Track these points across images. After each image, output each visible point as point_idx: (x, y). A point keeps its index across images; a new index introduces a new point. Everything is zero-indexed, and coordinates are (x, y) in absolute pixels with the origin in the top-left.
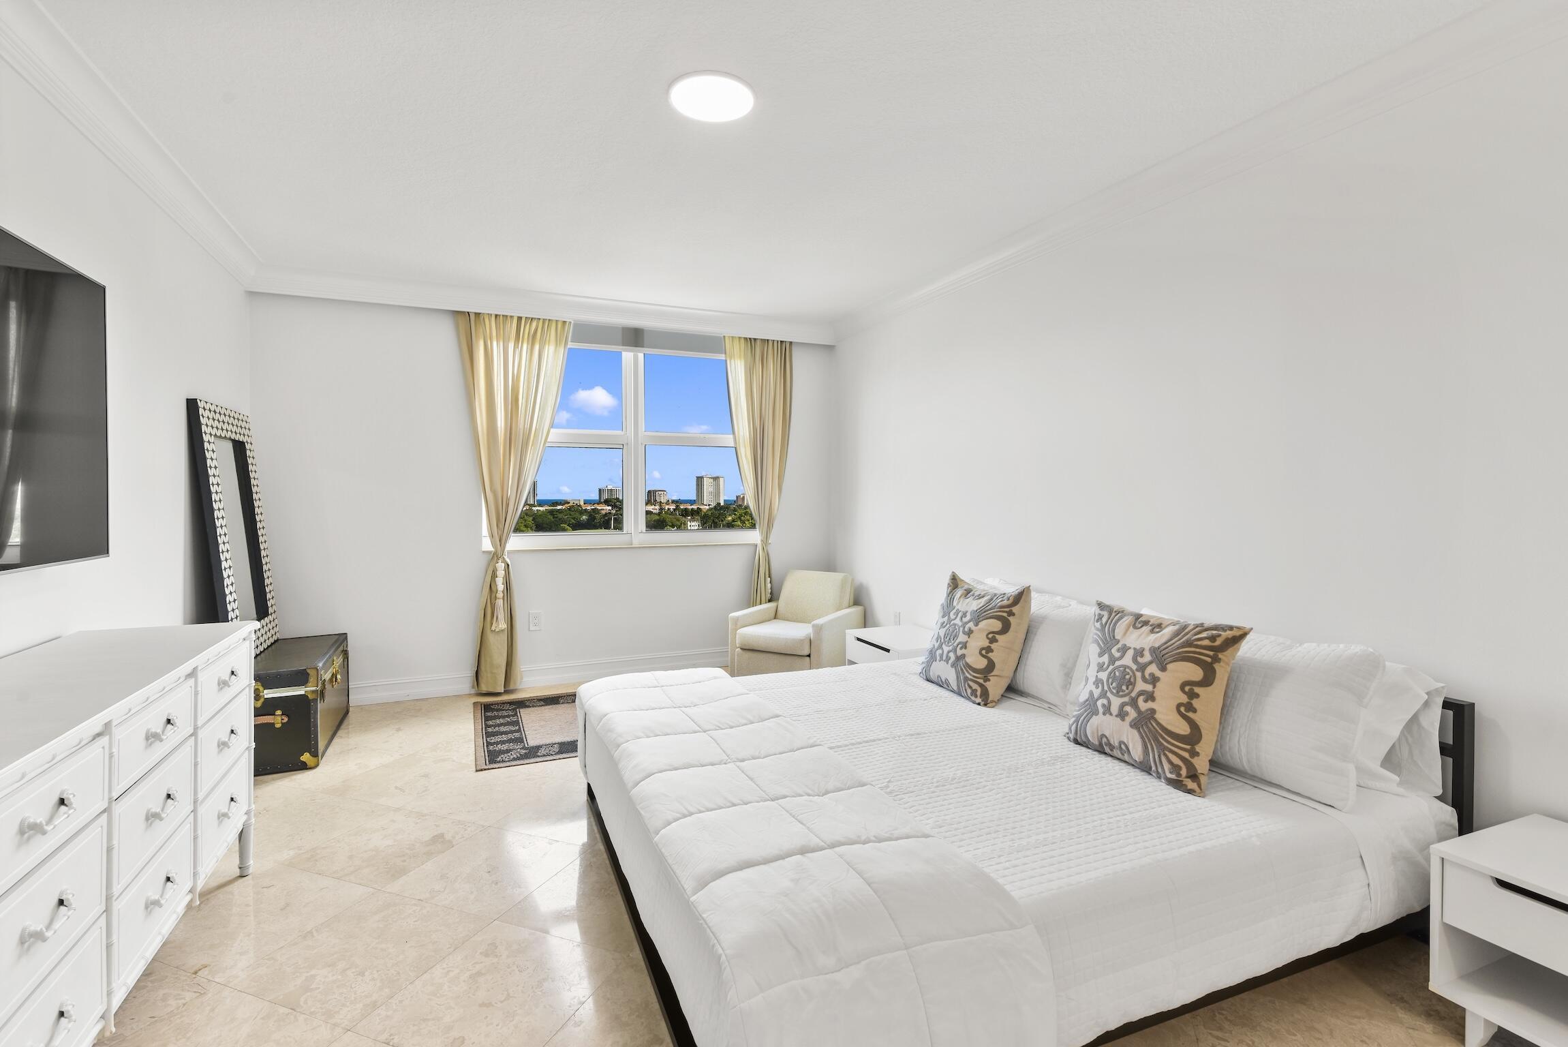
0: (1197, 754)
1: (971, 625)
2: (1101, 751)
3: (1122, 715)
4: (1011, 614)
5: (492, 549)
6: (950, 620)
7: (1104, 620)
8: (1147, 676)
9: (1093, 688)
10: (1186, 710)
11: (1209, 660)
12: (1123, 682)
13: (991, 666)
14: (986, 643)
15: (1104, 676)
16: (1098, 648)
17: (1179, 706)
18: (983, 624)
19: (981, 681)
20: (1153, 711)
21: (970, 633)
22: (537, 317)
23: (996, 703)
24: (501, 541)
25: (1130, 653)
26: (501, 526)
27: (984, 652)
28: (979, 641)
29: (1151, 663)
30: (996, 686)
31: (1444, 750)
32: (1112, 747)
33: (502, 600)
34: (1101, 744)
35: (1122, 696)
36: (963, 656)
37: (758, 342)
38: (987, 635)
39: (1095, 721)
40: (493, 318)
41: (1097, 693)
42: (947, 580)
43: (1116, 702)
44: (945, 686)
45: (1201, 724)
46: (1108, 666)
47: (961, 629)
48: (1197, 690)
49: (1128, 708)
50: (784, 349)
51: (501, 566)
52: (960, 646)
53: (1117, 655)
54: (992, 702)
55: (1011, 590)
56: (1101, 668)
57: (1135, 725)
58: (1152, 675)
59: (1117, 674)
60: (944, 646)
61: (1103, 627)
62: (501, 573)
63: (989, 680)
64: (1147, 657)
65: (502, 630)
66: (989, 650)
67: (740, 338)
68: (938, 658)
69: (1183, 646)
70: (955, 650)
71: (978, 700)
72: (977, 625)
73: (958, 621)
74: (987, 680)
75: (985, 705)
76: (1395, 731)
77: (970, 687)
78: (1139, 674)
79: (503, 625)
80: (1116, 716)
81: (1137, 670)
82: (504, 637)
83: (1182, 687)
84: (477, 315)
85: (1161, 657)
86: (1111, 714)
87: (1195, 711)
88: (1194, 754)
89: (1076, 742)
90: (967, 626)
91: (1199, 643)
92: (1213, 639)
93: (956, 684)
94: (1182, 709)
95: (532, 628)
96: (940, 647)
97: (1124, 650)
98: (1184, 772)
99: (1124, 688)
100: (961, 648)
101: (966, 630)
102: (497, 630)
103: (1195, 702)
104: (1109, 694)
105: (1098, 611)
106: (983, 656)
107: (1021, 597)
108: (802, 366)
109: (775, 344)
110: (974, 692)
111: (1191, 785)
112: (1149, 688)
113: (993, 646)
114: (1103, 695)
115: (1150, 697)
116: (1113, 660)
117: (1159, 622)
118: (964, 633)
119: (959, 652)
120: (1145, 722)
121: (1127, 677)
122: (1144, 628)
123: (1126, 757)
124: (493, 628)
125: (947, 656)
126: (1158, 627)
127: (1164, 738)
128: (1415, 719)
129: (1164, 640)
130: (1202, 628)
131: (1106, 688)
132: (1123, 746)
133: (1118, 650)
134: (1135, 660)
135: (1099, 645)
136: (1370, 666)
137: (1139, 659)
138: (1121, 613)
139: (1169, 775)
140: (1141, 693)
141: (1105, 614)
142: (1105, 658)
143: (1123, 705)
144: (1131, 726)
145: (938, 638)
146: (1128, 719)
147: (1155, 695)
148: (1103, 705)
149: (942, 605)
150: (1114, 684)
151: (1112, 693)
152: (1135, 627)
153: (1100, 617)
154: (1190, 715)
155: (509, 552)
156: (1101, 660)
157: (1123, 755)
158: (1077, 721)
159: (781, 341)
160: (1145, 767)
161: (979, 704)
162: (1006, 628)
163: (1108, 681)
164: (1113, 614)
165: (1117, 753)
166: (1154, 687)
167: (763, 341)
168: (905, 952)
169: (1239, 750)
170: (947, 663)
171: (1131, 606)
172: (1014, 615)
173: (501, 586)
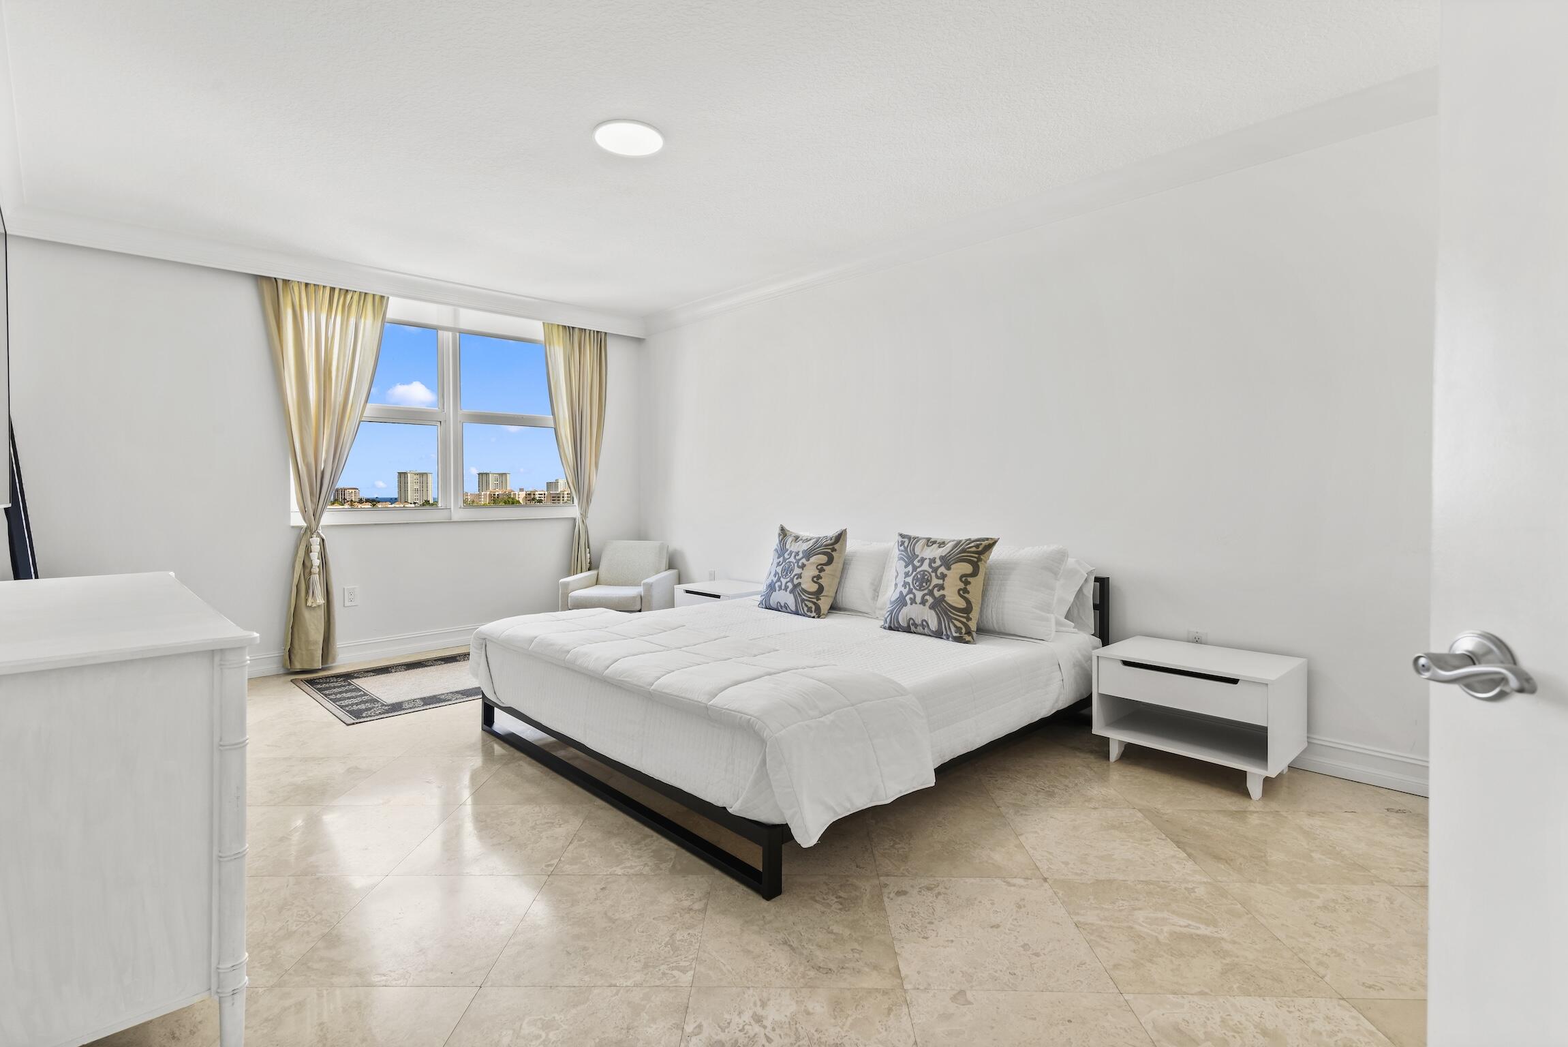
0: (971, 619)
1: (804, 561)
2: (908, 630)
3: (923, 602)
4: (834, 550)
5: (304, 524)
6: (785, 560)
7: (906, 544)
8: (939, 575)
9: (902, 589)
10: (963, 592)
11: (975, 560)
12: (923, 581)
13: (821, 589)
14: (817, 573)
15: (909, 580)
16: (903, 562)
17: (959, 590)
18: (813, 559)
19: (815, 600)
20: (944, 596)
21: (803, 566)
22: (353, 289)
23: (826, 615)
24: (317, 515)
25: (927, 562)
26: (316, 500)
27: (815, 579)
28: (810, 571)
29: (941, 566)
30: (825, 604)
31: (1095, 607)
32: (916, 625)
33: (317, 575)
34: (909, 626)
35: (923, 590)
36: (799, 584)
37: (576, 330)
38: (817, 567)
39: (905, 610)
40: (303, 287)
41: (905, 592)
42: (778, 531)
43: (919, 595)
44: (784, 609)
45: (972, 600)
46: (912, 573)
47: (796, 564)
48: (969, 579)
49: (927, 597)
50: (600, 339)
51: (315, 541)
52: (796, 577)
53: (918, 564)
54: (824, 614)
55: (832, 532)
56: (907, 575)
57: (932, 607)
58: (942, 573)
59: (919, 576)
60: (782, 579)
61: (906, 549)
62: (316, 548)
63: (820, 599)
64: (938, 563)
65: (319, 606)
66: (819, 577)
67: (558, 325)
68: (777, 589)
69: (960, 553)
70: (792, 580)
71: (813, 614)
72: (808, 560)
73: (792, 559)
74: (818, 599)
75: (819, 617)
76: (1071, 598)
77: (807, 606)
78: (933, 574)
79: (321, 600)
80: (920, 604)
81: (932, 572)
82: (321, 613)
83: (961, 579)
84: (286, 282)
85: (947, 562)
86: (916, 603)
87: (968, 592)
88: (969, 619)
89: (890, 628)
90: (801, 562)
91: (970, 550)
92: (977, 546)
93: (794, 605)
94: (961, 592)
95: (347, 604)
96: (779, 580)
97: (923, 560)
98: (964, 631)
99: (924, 584)
100: (797, 579)
101: (800, 564)
102: (314, 605)
103: (969, 587)
104: (914, 591)
105: (900, 539)
106: (815, 582)
107: (840, 537)
108: (616, 355)
109: (592, 333)
110: (810, 610)
111: (968, 638)
112: (940, 582)
113: (822, 574)
114: (910, 592)
115: (941, 587)
116: (915, 568)
117: (943, 541)
118: (799, 567)
119: (796, 582)
120: (939, 605)
121: (926, 577)
122: (934, 545)
123: (926, 631)
124: (309, 604)
125: (786, 586)
126: (942, 544)
127: (951, 612)
128: (1080, 590)
129: (948, 551)
130: (970, 541)
131: (912, 587)
132: (924, 623)
133: (919, 561)
134: (930, 566)
135: (904, 560)
136: (1061, 556)
137: (933, 565)
138: (917, 539)
139: (955, 635)
140: (936, 586)
141: (907, 541)
142: (910, 568)
143: (924, 596)
144: (930, 608)
145: (776, 573)
146: (928, 604)
147: (945, 586)
148: (911, 599)
149: (776, 550)
150: (917, 583)
151: (916, 589)
152: (928, 546)
153: (903, 543)
154: (966, 595)
155: (324, 527)
156: (907, 570)
157: (924, 629)
158: (891, 614)
159: (597, 332)
160: (938, 634)
161: (814, 617)
162: (830, 561)
163: (913, 582)
164: (912, 540)
165: (920, 629)
166: (944, 581)
167: (581, 330)
168: (852, 708)
169: (992, 618)
170: (786, 591)
171: (923, 533)
172: (835, 550)
173: (316, 562)
